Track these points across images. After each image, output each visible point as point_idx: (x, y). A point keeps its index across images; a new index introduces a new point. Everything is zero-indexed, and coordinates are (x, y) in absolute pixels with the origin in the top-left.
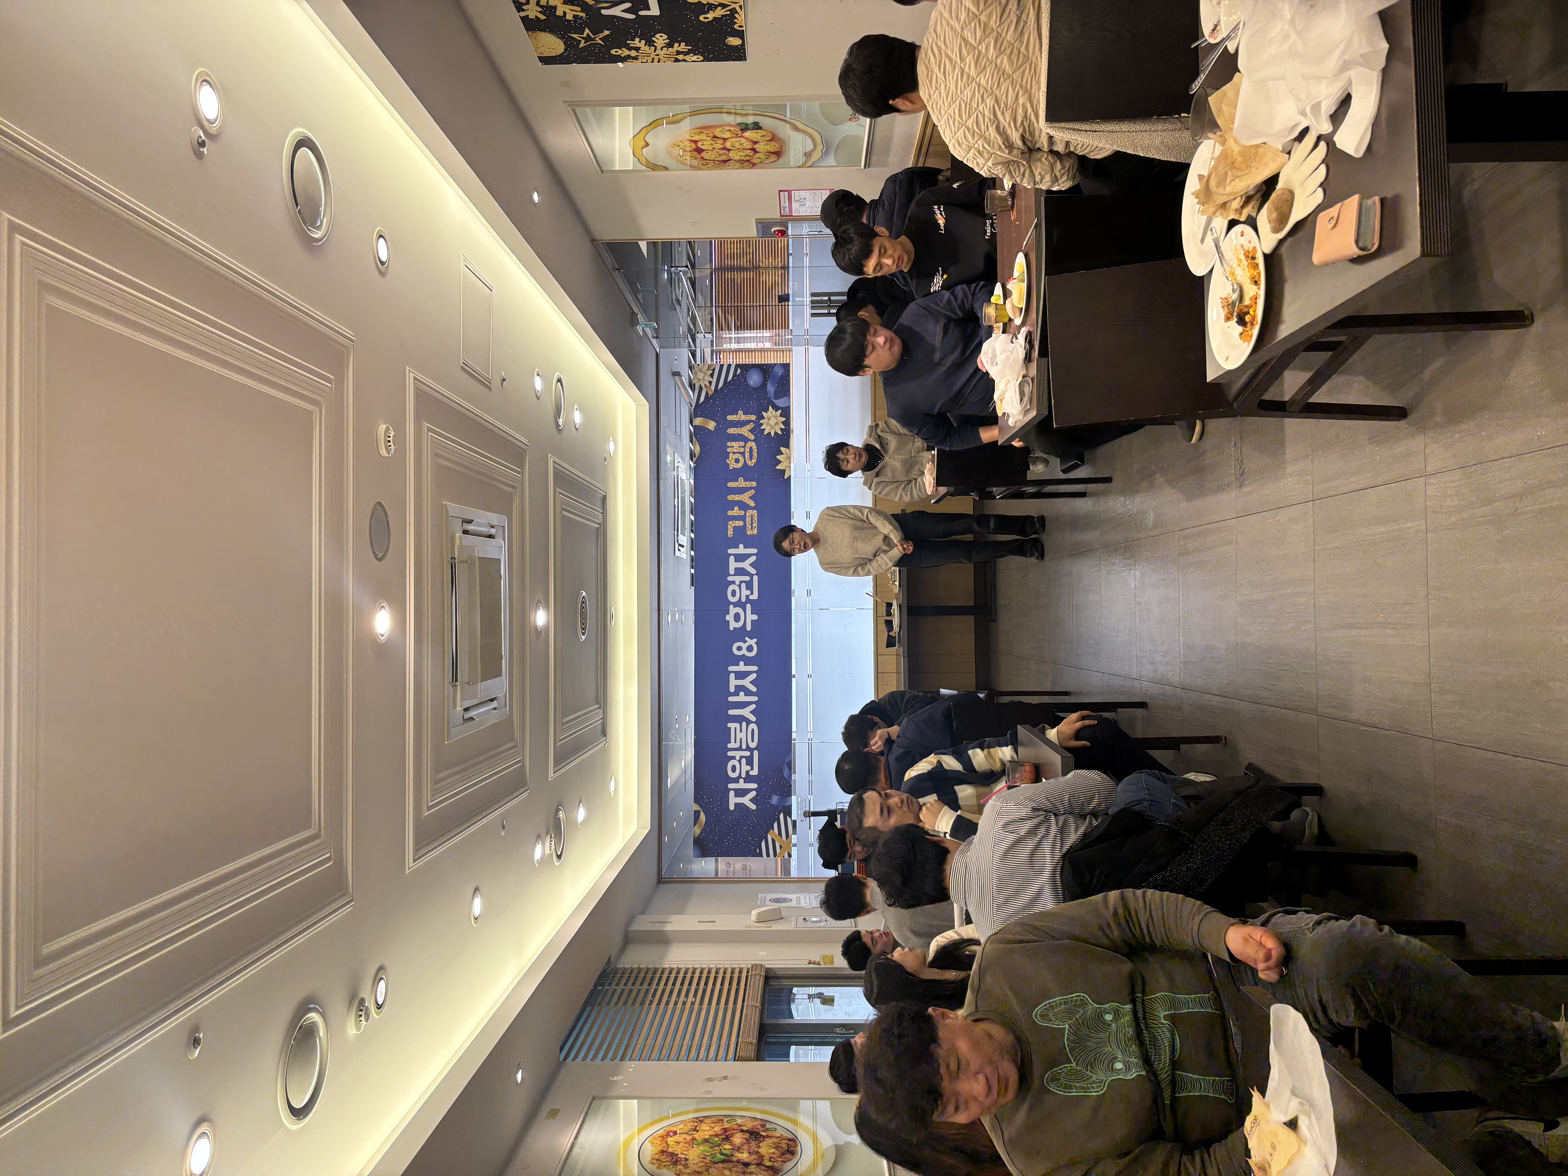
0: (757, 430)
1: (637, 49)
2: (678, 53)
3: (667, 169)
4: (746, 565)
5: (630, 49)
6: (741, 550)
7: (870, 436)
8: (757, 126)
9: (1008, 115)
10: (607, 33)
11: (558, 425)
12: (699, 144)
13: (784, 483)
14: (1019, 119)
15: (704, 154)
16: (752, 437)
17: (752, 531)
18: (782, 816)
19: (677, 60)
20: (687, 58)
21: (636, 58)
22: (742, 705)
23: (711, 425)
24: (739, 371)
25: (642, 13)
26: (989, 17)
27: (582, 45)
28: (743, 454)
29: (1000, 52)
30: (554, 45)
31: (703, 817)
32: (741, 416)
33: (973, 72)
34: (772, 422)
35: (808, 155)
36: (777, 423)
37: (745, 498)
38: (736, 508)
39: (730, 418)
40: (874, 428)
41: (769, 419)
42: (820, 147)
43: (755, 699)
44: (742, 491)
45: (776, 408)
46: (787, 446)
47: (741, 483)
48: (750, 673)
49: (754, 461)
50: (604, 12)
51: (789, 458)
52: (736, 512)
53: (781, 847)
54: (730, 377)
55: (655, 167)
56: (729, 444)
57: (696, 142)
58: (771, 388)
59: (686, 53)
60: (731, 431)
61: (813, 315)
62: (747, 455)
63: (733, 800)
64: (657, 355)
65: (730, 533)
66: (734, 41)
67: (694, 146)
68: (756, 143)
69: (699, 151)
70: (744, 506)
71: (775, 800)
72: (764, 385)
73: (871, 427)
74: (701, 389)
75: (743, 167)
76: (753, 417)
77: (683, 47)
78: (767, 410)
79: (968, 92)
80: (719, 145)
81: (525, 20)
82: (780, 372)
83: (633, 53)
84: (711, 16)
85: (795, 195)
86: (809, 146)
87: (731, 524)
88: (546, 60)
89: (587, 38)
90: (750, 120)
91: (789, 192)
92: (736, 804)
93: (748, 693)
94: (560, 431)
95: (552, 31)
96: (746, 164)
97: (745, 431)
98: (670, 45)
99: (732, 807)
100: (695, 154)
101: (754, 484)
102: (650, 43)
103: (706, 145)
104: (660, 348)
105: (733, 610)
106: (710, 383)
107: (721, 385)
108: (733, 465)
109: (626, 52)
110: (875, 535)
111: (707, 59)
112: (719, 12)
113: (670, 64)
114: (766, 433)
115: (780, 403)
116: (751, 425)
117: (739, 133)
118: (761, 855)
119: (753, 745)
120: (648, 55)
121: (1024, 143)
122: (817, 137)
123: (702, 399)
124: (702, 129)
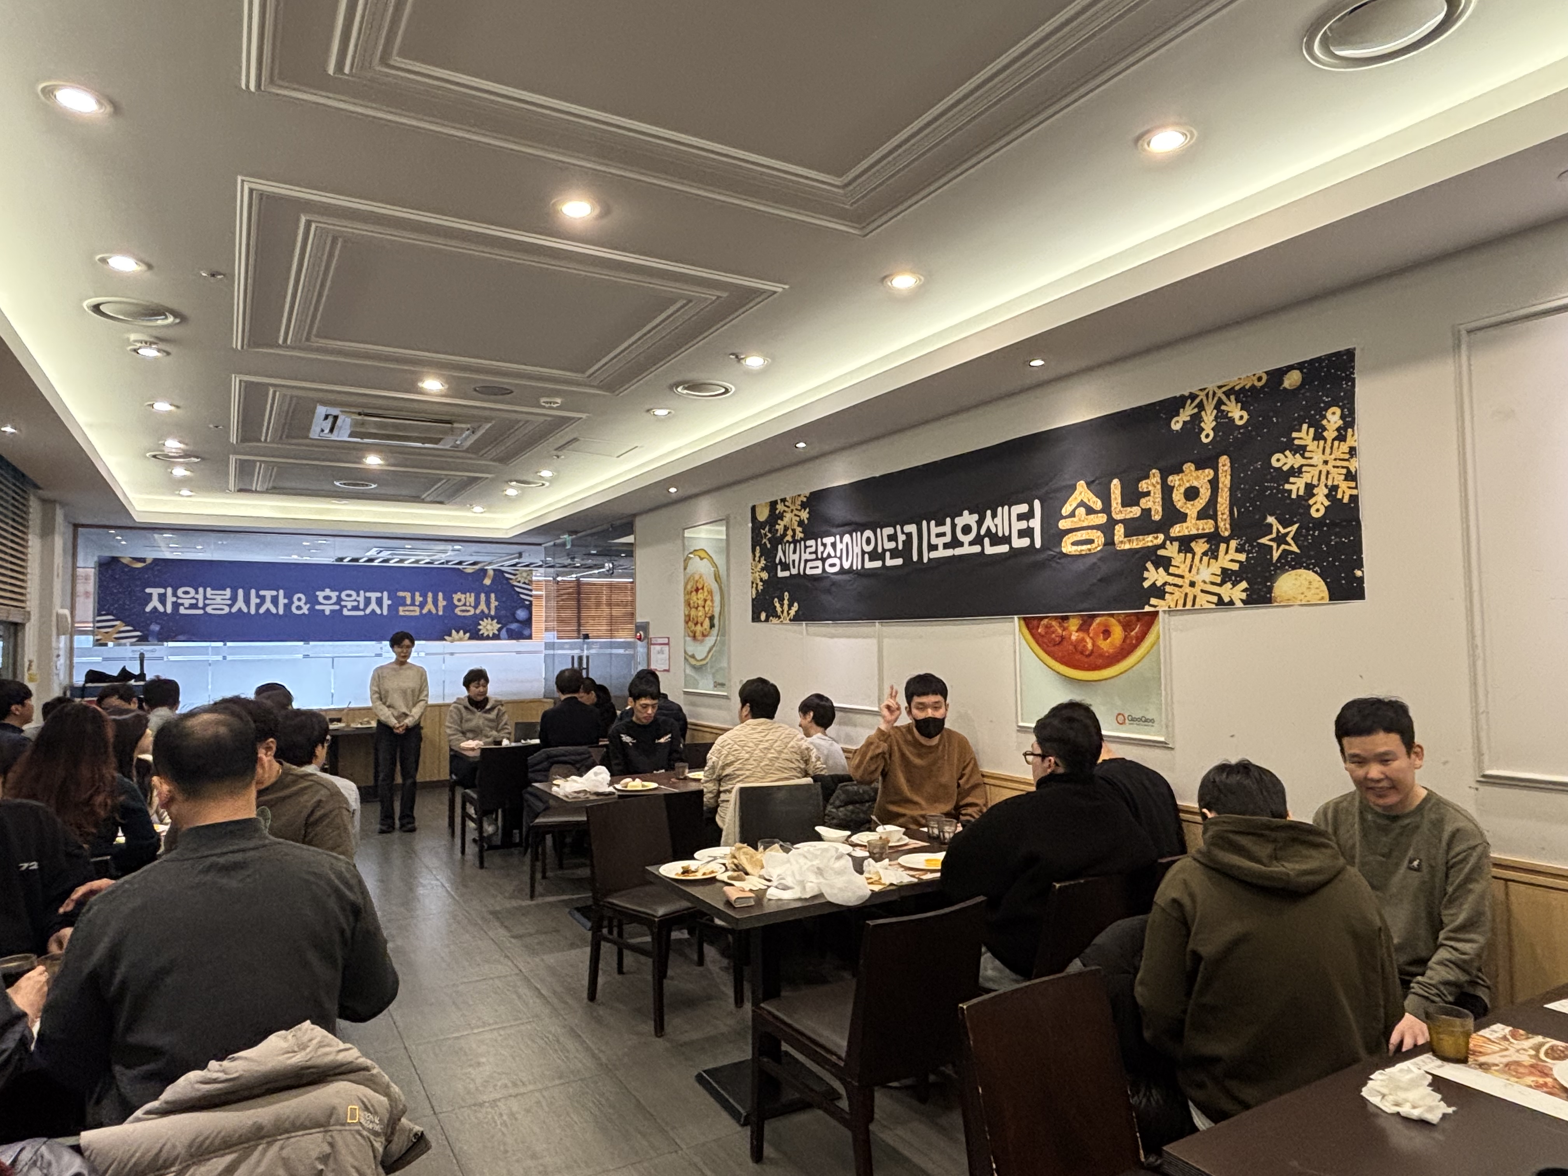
0: (483, 616)
1: (759, 561)
2: (757, 584)
3: (685, 569)
4: (373, 606)
5: (760, 557)
6: (386, 602)
7: (496, 701)
8: (712, 626)
9: (740, 766)
10: (769, 546)
11: (511, 481)
12: (701, 591)
13: (441, 635)
14: (738, 773)
15: (694, 593)
16: (478, 612)
17: (402, 611)
18: (138, 633)
19: (753, 583)
20: (754, 589)
21: (754, 560)
22: (247, 602)
23: (487, 582)
24: (527, 603)
25: (779, 567)
26: (787, 754)
27: (762, 531)
28: (465, 605)
29: (771, 760)
30: (763, 515)
31: (140, 565)
32: (494, 603)
33: (760, 747)
34: (489, 626)
35: (693, 657)
36: (487, 630)
37: (430, 606)
38: (421, 599)
39: (493, 596)
40: (500, 703)
41: (491, 625)
42: (698, 664)
43: (253, 611)
44: (435, 603)
45: (499, 630)
46: (470, 638)
47: (442, 603)
48: (277, 608)
49: (459, 613)
50: (780, 546)
51: (461, 640)
52: (418, 599)
53: (107, 633)
54: (522, 596)
55: (687, 560)
56: (473, 595)
57: (703, 588)
58: (514, 626)
59: (756, 588)
60: (483, 596)
61: (573, 658)
62: (464, 608)
63: (155, 592)
64: (540, 544)
65: (401, 594)
66: (763, 616)
67: (700, 587)
68: (702, 625)
69: (697, 590)
70: (422, 605)
71: (155, 628)
72: (518, 621)
73: (500, 701)
74: (515, 575)
75: (685, 615)
76: (493, 613)
77: (760, 588)
78: (498, 623)
79: (751, 744)
80: (701, 602)
81: (775, 503)
82: (526, 632)
83: (757, 559)
84: (777, 605)
85: (666, 648)
86: (699, 658)
87: (408, 595)
88: (753, 509)
89: (766, 535)
90: (716, 621)
91: (668, 644)
92: (151, 594)
93: (258, 606)
94: (507, 482)
95: (770, 515)
96: (687, 619)
97: (483, 606)
98: (761, 580)
99: (148, 590)
100: (695, 587)
101: (441, 613)
102: (763, 569)
103: (701, 595)
104: (545, 548)
105: (334, 595)
106: (519, 582)
107: (518, 590)
108: (456, 597)
109: (758, 555)
110: (407, 707)
111: (753, 600)
112: (779, 609)
113: (751, 579)
114: (481, 622)
115: (504, 631)
116: (486, 611)
117: (709, 615)
118: (100, 615)
119: (209, 610)
120: (756, 567)
121: (727, 776)
122: (704, 662)
123: (507, 575)
124: (710, 593)
